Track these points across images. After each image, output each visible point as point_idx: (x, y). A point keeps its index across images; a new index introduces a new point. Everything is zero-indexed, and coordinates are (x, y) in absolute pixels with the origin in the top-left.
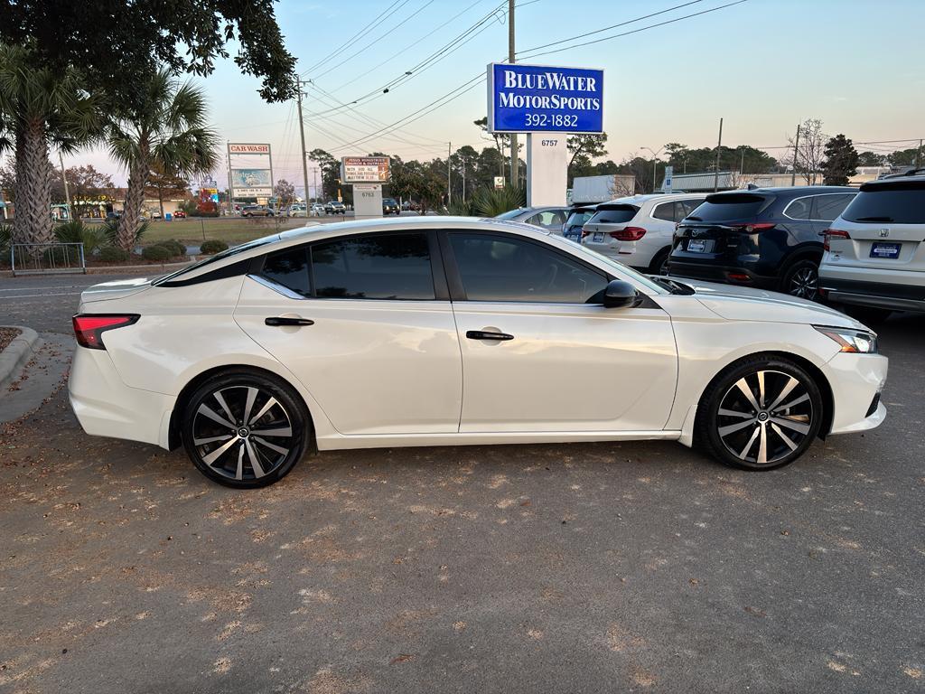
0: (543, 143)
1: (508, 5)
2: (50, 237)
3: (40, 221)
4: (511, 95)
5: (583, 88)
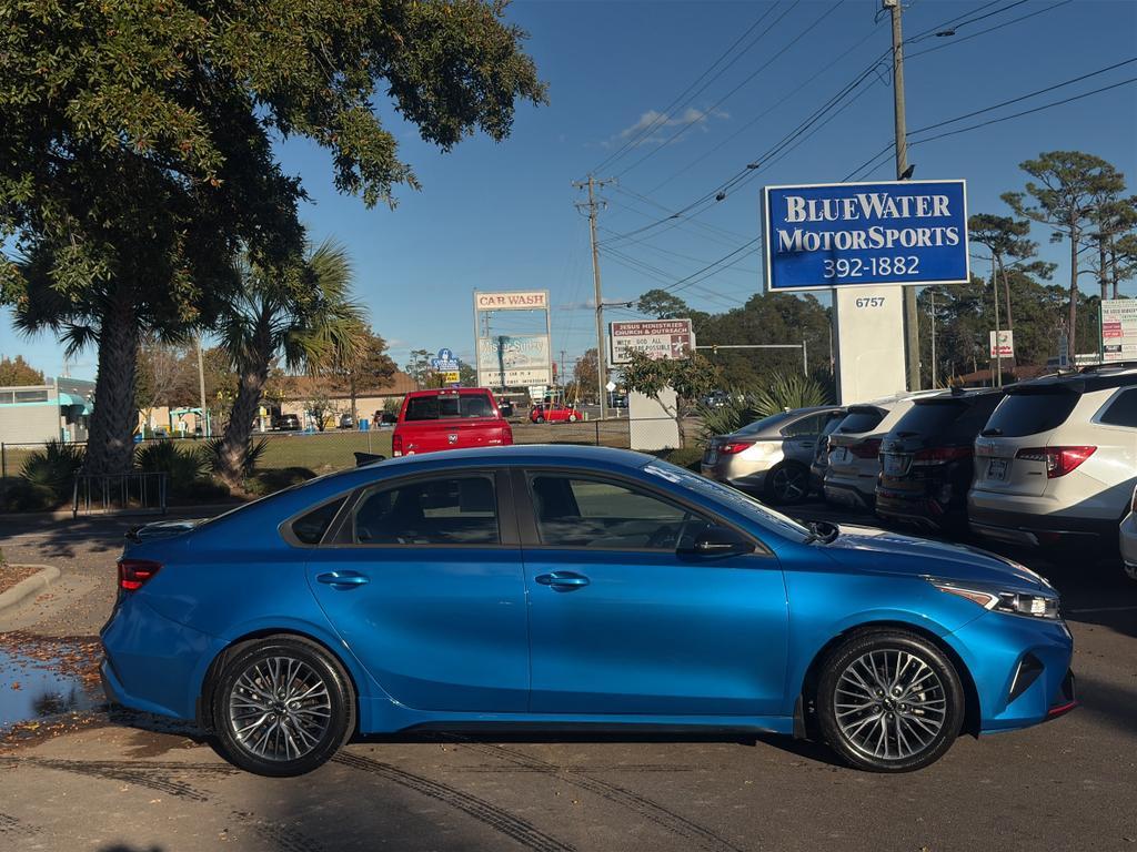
0: (859, 303)
4: (798, 233)
5: (925, 212)
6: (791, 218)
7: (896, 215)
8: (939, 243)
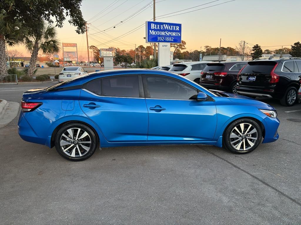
0: (163, 46)
1: (153, 2)
2: (6, 73)
3: (3, 68)
4: (153, 31)
5: (175, 29)
6: (152, 28)
7: (170, 29)
8: (177, 35)
